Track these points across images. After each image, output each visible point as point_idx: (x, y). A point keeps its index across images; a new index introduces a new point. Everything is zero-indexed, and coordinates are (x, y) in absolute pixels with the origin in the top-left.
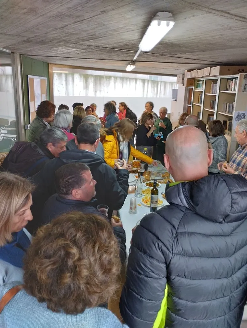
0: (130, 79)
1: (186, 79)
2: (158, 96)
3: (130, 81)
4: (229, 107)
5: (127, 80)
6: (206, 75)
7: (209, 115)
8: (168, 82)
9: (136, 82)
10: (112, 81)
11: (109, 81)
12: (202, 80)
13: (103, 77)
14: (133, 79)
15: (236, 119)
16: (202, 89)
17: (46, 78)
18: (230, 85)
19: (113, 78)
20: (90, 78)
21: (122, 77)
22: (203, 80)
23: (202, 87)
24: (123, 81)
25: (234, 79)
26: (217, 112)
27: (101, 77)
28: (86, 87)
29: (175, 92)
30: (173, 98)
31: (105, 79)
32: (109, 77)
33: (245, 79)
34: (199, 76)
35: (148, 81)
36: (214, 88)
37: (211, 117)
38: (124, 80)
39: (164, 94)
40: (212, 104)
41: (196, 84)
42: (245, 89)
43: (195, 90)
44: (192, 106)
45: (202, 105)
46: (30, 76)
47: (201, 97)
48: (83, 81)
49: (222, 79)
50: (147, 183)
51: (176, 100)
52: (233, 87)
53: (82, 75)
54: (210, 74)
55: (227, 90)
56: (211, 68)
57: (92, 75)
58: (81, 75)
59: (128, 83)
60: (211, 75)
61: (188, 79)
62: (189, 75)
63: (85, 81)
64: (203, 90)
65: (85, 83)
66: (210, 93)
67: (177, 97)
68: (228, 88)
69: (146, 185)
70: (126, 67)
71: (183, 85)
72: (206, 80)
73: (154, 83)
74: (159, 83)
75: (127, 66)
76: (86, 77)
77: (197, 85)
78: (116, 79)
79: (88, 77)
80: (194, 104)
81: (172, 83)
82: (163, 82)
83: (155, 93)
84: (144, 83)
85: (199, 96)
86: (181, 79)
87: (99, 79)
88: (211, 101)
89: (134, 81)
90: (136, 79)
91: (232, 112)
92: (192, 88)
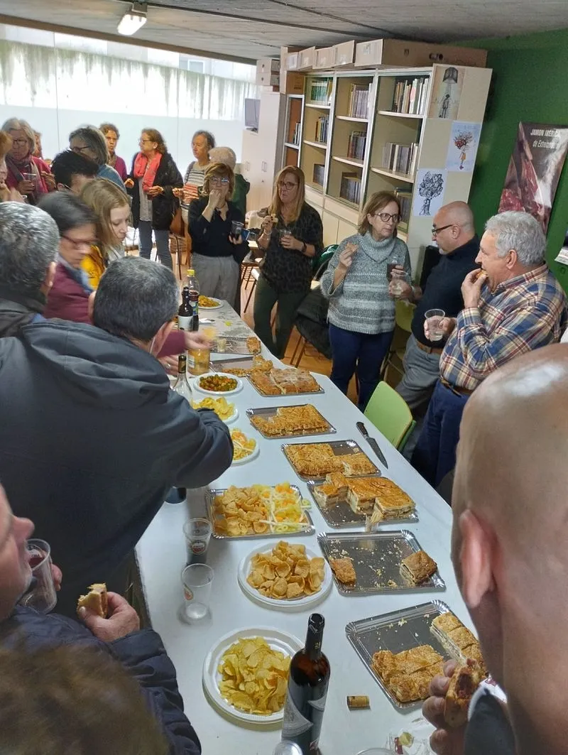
0: (130, 63)
1: (286, 72)
2: (205, 117)
3: (129, 68)
4: (400, 156)
5: (120, 64)
6: (344, 63)
7: (344, 174)
8: (228, 79)
9: (146, 73)
10: (80, 64)
11: (72, 64)
12: (325, 79)
13: (53, 52)
14: (136, 63)
15: (422, 191)
16: (327, 102)
18: (402, 97)
19: (80, 57)
20: (13, 51)
21: (107, 57)
22: (332, 78)
23: (327, 97)
24: (110, 68)
25: (416, 80)
26: (369, 168)
27: (46, 52)
29: (252, 107)
30: (247, 124)
31: (59, 60)
32: (71, 54)
33: (447, 80)
34: (321, 65)
35: (178, 71)
36: (359, 102)
37: (352, 180)
38: (113, 63)
39: (220, 111)
40: (353, 145)
41: (310, 89)
42: (445, 108)
43: (307, 105)
44: (299, 148)
45: (328, 147)
47: (325, 126)
49: (382, 79)
50: (202, 379)
51: (255, 130)
52: (412, 101)
54: (354, 61)
55: (394, 109)
56: (358, 44)
57: (19, 44)
59: (125, 69)
60: (356, 65)
61: (290, 73)
62: (292, 62)
64: (330, 105)
66: (347, 116)
67: (257, 120)
68: (398, 104)
69: (201, 386)
70: (119, 23)
71: (276, 88)
72: (338, 78)
73: (195, 78)
74: (207, 81)
75: (121, 19)
76: (2, 49)
77: (312, 91)
78: (91, 60)
79: (9, 49)
80: (305, 142)
81: (237, 83)
82: (216, 77)
83: (198, 107)
84: (167, 77)
85: (317, 122)
86: (270, 73)
87: (40, 56)
88: (350, 136)
89: (141, 68)
90: (146, 66)
91: (407, 170)
92: (301, 99)
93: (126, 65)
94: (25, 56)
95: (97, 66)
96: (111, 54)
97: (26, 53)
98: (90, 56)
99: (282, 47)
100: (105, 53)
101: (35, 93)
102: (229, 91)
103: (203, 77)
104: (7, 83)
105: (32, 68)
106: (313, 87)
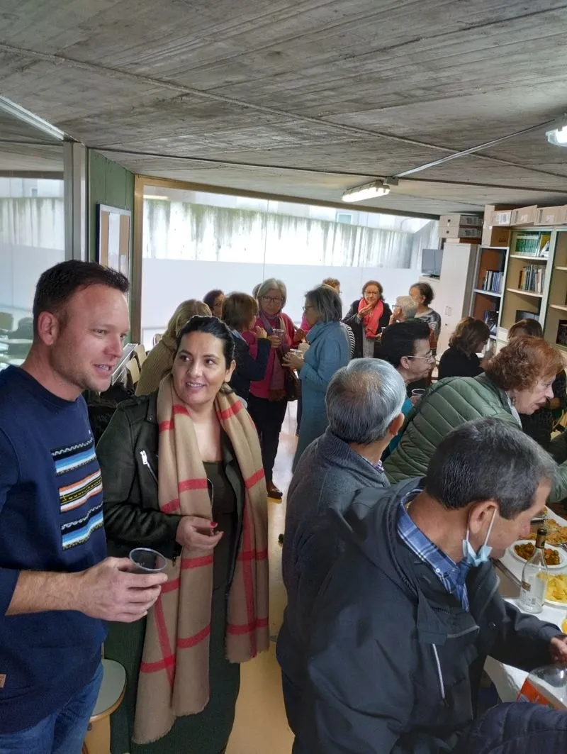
1: (491, 228)
2: (355, 264)
3: (296, 224)
5: (289, 221)
7: (562, 322)
9: (309, 227)
10: (258, 221)
11: (251, 223)
12: (536, 233)
13: (238, 213)
14: (301, 219)
17: (128, 213)
19: (258, 216)
20: (206, 213)
21: (278, 215)
22: (550, 233)
23: (538, 249)
24: (281, 224)
27: (232, 213)
28: (198, 235)
31: (241, 219)
32: (250, 214)
35: (336, 224)
38: (284, 219)
41: (515, 242)
43: (512, 256)
45: (544, 296)
46: (103, 208)
48: (192, 222)
51: (436, 277)
53: (189, 206)
57: (211, 207)
58: (186, 205)
59: (293, 225)
62: (502, 219)
63: (195, 221)
64: (546, 257)
65: (195, 225)
67: (438, 269)
71: (469, 241)
72: (558, 232)
74: (359, 230)
76: (198, 212)
77: (519, 244)
78: (267, 218)
79: (203, 212)
80: (510, 290)
81: (384, 232)
82: (367, 227)
83: (350, 253)
84: (326, 230)
85: (521, 272)
86: (458, 228)
87: (227, 217)
89: (305, 224)
90: (309, 221)
92: (506, 250)
93: (294, 221)
94: (215, 217)
95: (271, 223)
96: (280, 212)
97: (216, 215)
98: (265, 215)
99: (487, 206)
100: (276, 211)
101: (219, 247)
103: (356, 227)
104: (199, 239)
105: (219, 227)
106: (518, 240)
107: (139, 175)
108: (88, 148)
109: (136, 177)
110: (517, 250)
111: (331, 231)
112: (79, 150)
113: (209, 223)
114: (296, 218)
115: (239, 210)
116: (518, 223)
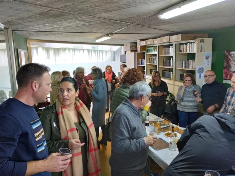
0: (80, 50)
1: (140, 46)
4: (185, 64)
5: (77, 50)
6: (165, 42)
7: (163, 71)
8: (104, 51)
10: (67, 51)
11: (65, 52)
13: (61, 49)
14: (81, 50)
15: (198, 72)
17: (26, 51)
18: (184, 49)
21: (73, 49)
22: (156, 46)
23: (154, 51)
24: (74, 51)
25: (188, 43)
26: (175, 68)
27: (59, 49)
28: (48, 57)
29: (122, 57)
30: (121, 61)
31: (62, 51)
32: (65, 49)
33: (201, 42)
34: (155, 43)
35: (92, 50)
36: (167, 51)
37: (167, 72)
39: (103, 59)
40: (165, 63)
42: (201, 49)
43: (147, 54)
44: (145, 66)
45: (157, 64)
46: (19, 50)
47: (153, 59)
48: (46, 53)
49: (177, 44)
51: (125, 62)
52: (188, 49)
53: (44, 48)
54: (169, 41)
57: (51, 48)
58: (43, 48)
59: (78, 52)
62: (142, 44)
63: (47, 53)
64: (156, 53)
65: (47, 54)
66: (162, 55)
67: (125, 60)
68: (182, 50)
72: (159, 46)
73: (96, 51)
74: (99, 52)
76: (47, 50)
78: (70, 50)
79: (49, 50)
80: (147, 64)
81: (106, 52)
82: (101, 51)
83: (97, 59)
84: (89, 52)
85: (150, 58)
86: (130, 47)
87: (57, 51)
88: (163, 61)
89: (82, 51)
90: (83, 50)
91: (189, 67)
92: (144, 53)
94: (53, 51)
98: (69, 49)
99: (138, 41)
101: (56, 60)
102: (104, 54)
103: (98, 51)
104: (49, 58)
105: (55, 54)
106: (148, 49)
107: (28, 39)
108: (13, 31)
109: (27, 39)
110: (148, 52)
111: (90, 52)
112: (10, 31)
113: (51, 53)
114: (79, 49)
115: (61, 48)
116: (147, 44)
